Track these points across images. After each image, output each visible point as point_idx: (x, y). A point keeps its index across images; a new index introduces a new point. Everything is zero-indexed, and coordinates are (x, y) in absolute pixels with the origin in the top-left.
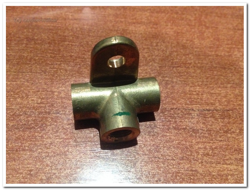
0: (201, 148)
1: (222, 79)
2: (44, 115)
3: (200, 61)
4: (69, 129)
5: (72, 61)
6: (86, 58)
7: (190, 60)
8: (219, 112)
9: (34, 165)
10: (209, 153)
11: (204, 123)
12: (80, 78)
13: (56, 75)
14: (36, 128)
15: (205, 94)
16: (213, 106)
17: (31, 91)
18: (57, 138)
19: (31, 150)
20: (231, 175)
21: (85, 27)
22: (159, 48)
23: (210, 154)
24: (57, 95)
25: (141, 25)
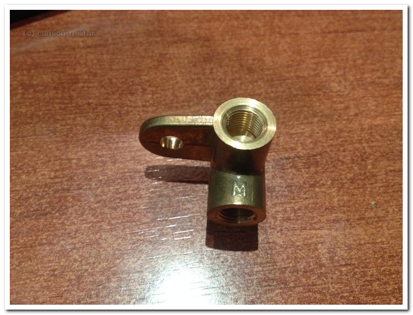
0: (279, 212)
1: (305, 111)
2: (61, 193)
3: (274, 89)
4: (98, 208)
5: (92, 111)
6: (111, 104)
7: (260, 89)
8: (302, 160)
9: (58, 262)
10: (290, 217)
11: (282, 177)
12: (105, 135)
13: (72, 135)
14: (54, 212)
15: (282, 137)
16: (294, 151)
17: (39, 162)
18: (83, 222)
19: (50, 244)
20: (322, 243)
21: (105, 56)
22: (215, 76)
23: (292, 218)
24: (76, 164)
25: (185, 44)
